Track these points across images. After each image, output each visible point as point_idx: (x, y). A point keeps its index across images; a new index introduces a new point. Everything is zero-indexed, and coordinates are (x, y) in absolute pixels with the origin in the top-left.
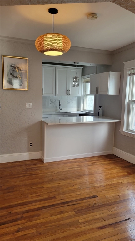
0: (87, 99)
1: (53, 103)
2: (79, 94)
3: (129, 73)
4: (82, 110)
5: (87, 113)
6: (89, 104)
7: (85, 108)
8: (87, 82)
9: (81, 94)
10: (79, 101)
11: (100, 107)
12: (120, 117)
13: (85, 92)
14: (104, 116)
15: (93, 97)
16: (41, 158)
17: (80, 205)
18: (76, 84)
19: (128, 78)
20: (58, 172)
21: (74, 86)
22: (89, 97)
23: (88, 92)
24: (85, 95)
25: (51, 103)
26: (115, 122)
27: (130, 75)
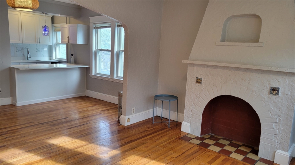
0: (59, 47)
1: (20, 51)
2: (50, 42)
3: (94, 27)
4: (54, 58)
5: (60, 61)
6: (61, 53)
7: (58, 57)
8: (58, 31)
9: (52, 42)
10: (51, 50)
11: (72, 55)
12: (89, 63)
13: (57, 40)
14: (76, 63)
15: (65, 46)
16: (12, 104)
17: (54, 123)
18: (46, 33)
19: (94, 31)
20: (33, 111)
21: (44, 35)
22: (61, 46)
23: (59, 41)
24: (57, 43)
25: (17, 51)
26: (86, 67)
27: (95, 28)
